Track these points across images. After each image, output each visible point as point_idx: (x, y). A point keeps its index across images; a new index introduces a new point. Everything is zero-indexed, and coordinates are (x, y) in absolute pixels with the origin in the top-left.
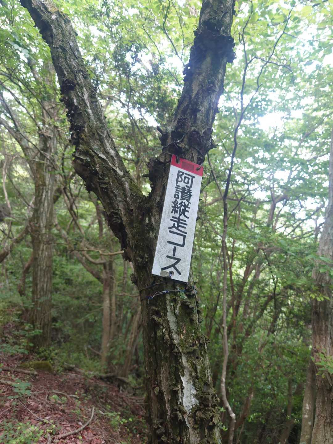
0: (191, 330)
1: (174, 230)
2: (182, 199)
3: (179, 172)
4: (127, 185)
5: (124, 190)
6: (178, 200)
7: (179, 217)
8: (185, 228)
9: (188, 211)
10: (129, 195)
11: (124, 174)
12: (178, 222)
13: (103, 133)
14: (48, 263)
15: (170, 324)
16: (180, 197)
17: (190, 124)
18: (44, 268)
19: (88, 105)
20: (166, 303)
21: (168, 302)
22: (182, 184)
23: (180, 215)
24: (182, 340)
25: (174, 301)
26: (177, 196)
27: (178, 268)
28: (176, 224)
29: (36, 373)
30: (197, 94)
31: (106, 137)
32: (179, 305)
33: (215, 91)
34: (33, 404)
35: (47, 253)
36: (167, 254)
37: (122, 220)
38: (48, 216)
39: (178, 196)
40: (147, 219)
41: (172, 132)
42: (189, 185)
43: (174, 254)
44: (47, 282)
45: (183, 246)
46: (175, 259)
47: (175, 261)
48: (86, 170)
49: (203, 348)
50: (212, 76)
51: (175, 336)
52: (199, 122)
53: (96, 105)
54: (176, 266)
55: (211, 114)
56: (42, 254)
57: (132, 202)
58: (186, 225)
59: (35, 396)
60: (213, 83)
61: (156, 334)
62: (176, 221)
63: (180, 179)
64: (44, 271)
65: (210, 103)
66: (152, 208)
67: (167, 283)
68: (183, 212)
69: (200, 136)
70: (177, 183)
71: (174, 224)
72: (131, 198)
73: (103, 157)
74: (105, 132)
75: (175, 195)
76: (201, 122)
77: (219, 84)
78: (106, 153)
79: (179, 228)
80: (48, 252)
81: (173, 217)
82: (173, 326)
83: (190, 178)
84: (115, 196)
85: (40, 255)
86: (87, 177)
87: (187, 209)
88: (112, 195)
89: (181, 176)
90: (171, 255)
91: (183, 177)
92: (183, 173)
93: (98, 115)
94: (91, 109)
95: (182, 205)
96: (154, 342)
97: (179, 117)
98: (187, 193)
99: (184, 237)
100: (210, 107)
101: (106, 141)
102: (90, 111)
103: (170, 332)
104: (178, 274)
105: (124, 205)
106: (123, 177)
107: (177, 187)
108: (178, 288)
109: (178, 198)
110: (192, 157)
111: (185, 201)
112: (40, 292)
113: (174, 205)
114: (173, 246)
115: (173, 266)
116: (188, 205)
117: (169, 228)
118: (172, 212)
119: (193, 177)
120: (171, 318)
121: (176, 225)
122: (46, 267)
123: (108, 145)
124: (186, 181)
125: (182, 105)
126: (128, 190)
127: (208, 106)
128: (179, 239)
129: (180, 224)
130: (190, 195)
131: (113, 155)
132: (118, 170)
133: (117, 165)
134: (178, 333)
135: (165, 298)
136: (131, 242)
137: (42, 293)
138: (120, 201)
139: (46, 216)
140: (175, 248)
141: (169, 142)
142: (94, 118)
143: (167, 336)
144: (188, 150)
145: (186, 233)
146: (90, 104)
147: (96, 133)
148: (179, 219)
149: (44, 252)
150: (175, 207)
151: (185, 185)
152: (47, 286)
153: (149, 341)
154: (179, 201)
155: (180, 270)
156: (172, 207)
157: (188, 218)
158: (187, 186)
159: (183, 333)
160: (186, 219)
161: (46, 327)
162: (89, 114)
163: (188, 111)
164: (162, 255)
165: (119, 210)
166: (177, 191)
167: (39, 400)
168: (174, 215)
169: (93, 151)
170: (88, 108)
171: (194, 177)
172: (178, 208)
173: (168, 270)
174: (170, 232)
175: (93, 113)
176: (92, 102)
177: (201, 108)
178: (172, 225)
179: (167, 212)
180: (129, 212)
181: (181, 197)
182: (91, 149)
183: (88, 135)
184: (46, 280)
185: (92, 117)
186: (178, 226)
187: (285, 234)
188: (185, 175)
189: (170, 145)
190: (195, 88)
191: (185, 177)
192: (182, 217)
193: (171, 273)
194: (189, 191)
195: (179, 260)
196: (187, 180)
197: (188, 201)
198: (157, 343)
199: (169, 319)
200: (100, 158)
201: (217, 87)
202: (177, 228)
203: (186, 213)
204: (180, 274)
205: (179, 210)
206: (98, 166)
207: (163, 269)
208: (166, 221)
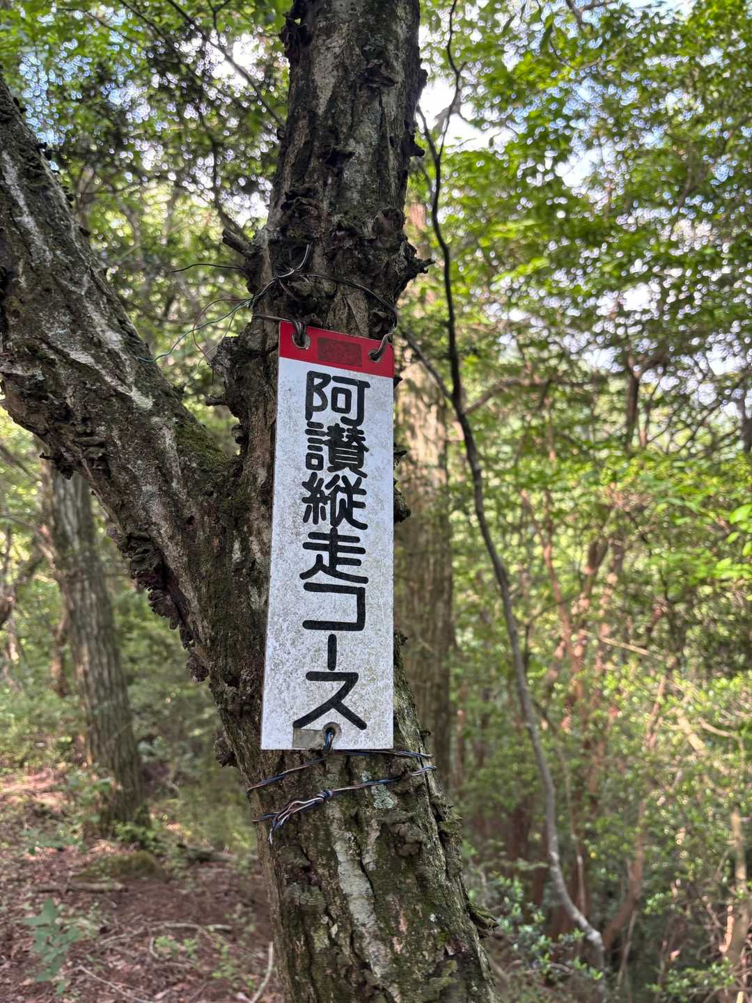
0: (426, 916)
1: (321, 578)
2: (335, 467)
3: (311, 375)
4: (168, 440)
5: (160, 455)
6: (321, 474)
7: (334, 530)
8: (358, 563)
9: (361, 505)
10: (176, 470)
11: (156, 404)
12: (333, 549)
13: (78, 283)
14: (101, 618)
15: (352, 907)
16: (327, 464)
17: (325, 205)
18: (95, 632)
19: (22, 203)
20: (328, 835)
21: (335, 830)
22: (328, 418)
23: (335, 522)
24: (396, 959)
25: (355, 822)
26: (315, 462)
27: (352, 709)
28: (326, 555)
29: (119, 886)
30: (332, 101)
31: (89, 293)
32: (374, 835)
33: (392, 82)
34: (121, 965)
35: (93, 596)
36: (307, 669)
37: (163, 558)
38: (79, 504)
39: (321, 459)
40: (237, 546)
41: (272, 243)
42: (353, 415)
43: (332, 663)
44: (109, 663)
45: (359, 625)
46: (339, 676)
47: (337, 686)
48: (37, 411)
49: (472, 968)
50: (372, 30)
51: (373, 949)
52: (356, 196)
53: (48, 199)
54: (346, 701)
55: (392, 162)
56: (83, 599)
57: (188, 494)
58: (362, 551)
59: (122, 944)
60: (381, 53)
61: (309, 942)
62: (324, 548)
63: (317, 401)
64: (97, 639)
65: (381, 126)
66: (248, 510)
67: (323, 764)
68: (346, 512)
69: (361, 239)
70: (309, 416)
71: (319, 558)
72: (185, 480)
73: (84, 358)
74: (86, 278)
75: (309, 457)
76: (361, 193)
77: (402, 55)
78: (92, 343)
79: (339, 568)
80: (96, 593)
81: (312, 535)
82: (361, 912)
83: (354, 389)
84: (134, 479)
85: (79, 603)
86: (47, 431)
87: (356, 498)
88: (123, 478)
89: (319, 389)
90: (321, 667)
91: (328, 390)
92: (326, 379)
93: (56, 229)
94: (32, 213)
95: (338, 489)
96: (308, 970)
97: (286, 187)
98: (348, 445)
99: (361, 594)
100: (382, 137)
101: (90, 307)
102: (28, 221)
103: (354, 937)
104: (355, 729)
105: (164, 505)
106: (151, 413)
107: (313, 428)
108: (365, 776)
109: (320, 467)
110: (351, 316)
111: (346, 472)
112: (97, 691)
113: (308, 494)
114: (323, 635)
115: (336, 702)
116: (358, 482)
117: (303, 576)
118: (306, 519)
119: (363, 386)
120: (354, 885)
121: (326, 562)
122: (100, 628)
123: (96, 317)
124: (341, 402)
125: (290, 149)
126: (172, 453)
127: (375, 136)
128: (341, 607)
129: (340, 555)
130: (362, 449)
131: (117, 347)
132: (135, 394)
133: (130, 379)
134: (385, 936)
135: (324, 818)
136: (203, 627)
137: (102, 693)
138: (152, 495)
139: (74, 505)
140: (332, 641)
141: (268, 277)
142: (46, 242)
143: (347, 951)
144: (331, 297)
145: (365, 580)
146: (26, 198)
147: (53, 287)
148: (333, 536)
149: (87, 593)
150: (314, 500)
151: (339, 416)
152: (110, 673)
153: (291, 967)
154: (326, 476)
155: (361, 716)
156: (305, 500)
157: (364, 527)
158: (344, 420)
159: (398, 933)
160: (357, 532)
161: (128, 769)
162: (26, 233)
163: (314, 163)
164: (289, 674)
165: (150, 523)
166: (314, 445)
167: (133, 953)
168: (314, 529)
169: (50, 347)
170: (22, 214)
171: (367, 385)
172: (324, 499)
173: (319, 724)
174: (309, 587)
175: (38, 224)
176: (31, 193)
177: (352, 146)
178: (313, 562)
179: (289, 523)
180: (183, 525)
181: (331, 461)
182: (44, 339)
183: (30, 297)
184: (105, 660)
185: (38, 239)
186: (335, 561)
187: (672, 448)
188: (333, 384)
189: (271, 288)
190: (325, 80)
191: (336, 391)
192: (345, 528)
193: (331, 730)
194: (357, 436)
195: (350, 679)
196: (341, 399)
197: (355, 469)
198: (318, 976)
199: (346, 887)
200: (74, 364)
201: (398, 66)
202: (331, 571)
203: (357, 514)
204: (361, 725)
205: (328, 507)
206: (70, 391)
207: (299, 724)
208: (289, 554)
